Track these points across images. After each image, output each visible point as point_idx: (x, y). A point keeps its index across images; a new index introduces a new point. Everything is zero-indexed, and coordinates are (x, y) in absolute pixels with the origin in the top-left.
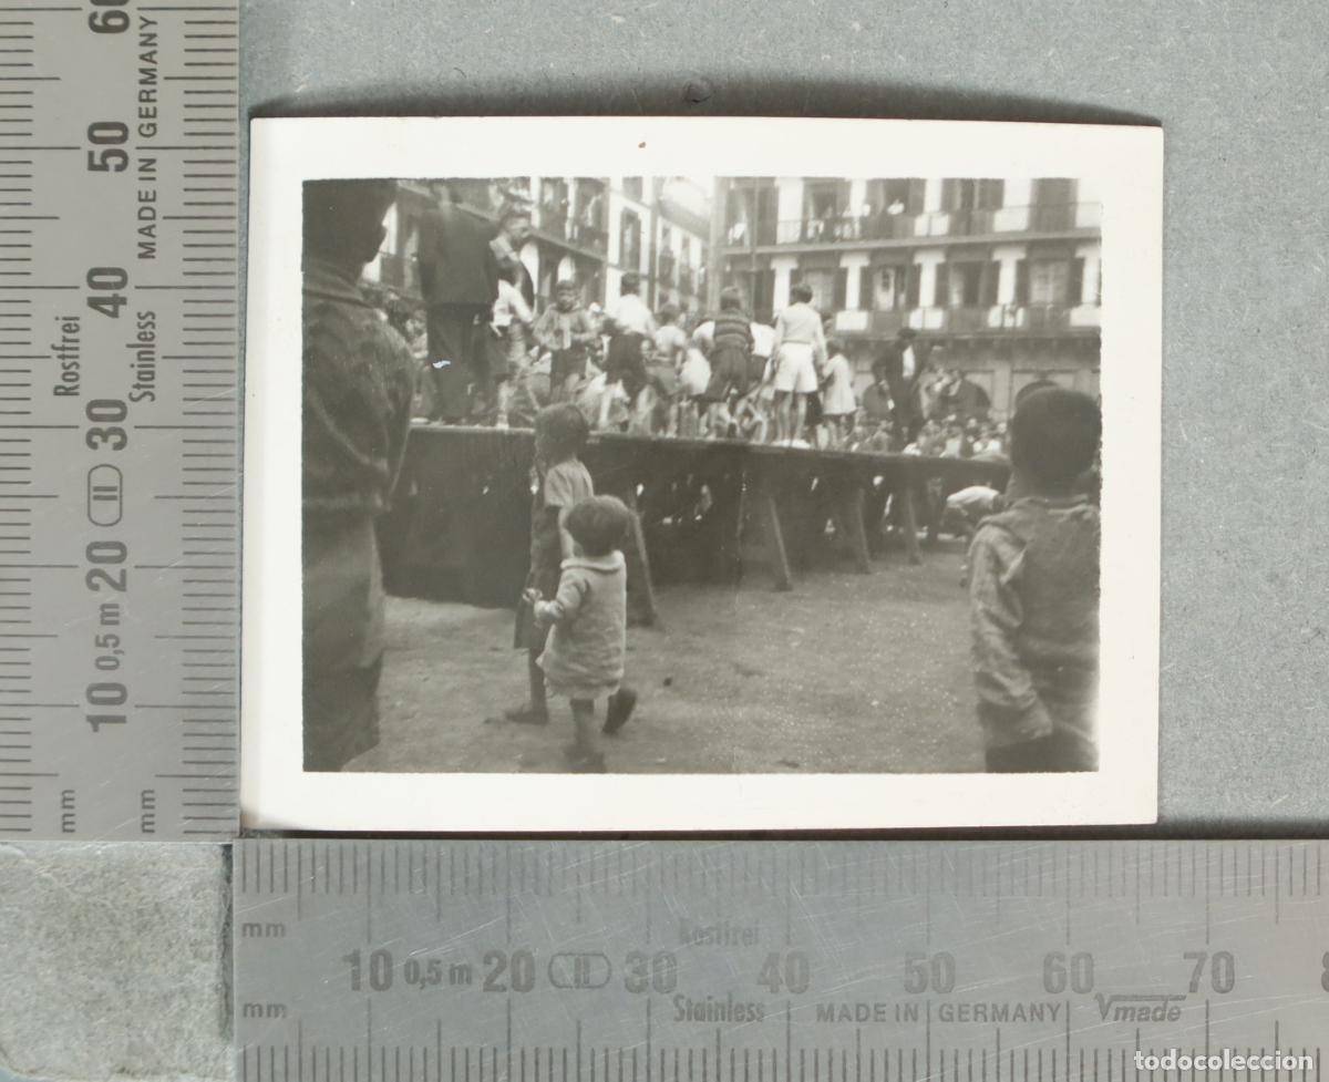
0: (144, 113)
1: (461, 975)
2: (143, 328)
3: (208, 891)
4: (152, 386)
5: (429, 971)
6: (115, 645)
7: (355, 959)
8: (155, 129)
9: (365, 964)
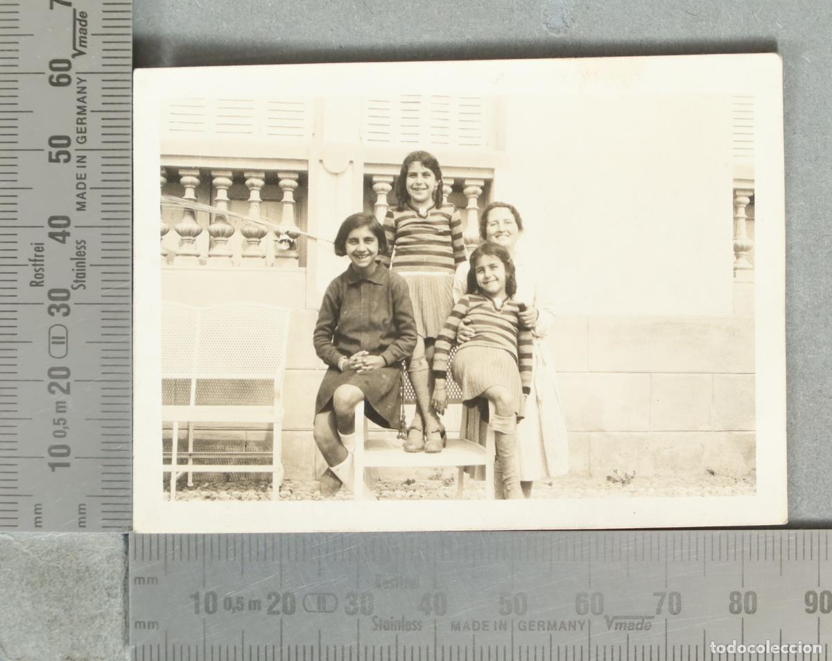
0: (79, 130)
1: (255, 605)
2: (79, 249)
3: (116, 559)
4: (84, 281)
5: (237, 603)
6: (64, 424)
7: (196, 597)
8: (86, 139)
9: (202, 599)
